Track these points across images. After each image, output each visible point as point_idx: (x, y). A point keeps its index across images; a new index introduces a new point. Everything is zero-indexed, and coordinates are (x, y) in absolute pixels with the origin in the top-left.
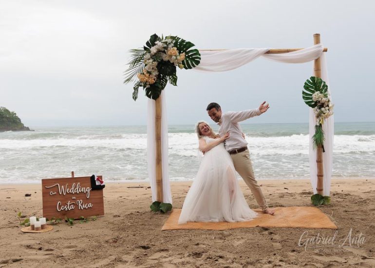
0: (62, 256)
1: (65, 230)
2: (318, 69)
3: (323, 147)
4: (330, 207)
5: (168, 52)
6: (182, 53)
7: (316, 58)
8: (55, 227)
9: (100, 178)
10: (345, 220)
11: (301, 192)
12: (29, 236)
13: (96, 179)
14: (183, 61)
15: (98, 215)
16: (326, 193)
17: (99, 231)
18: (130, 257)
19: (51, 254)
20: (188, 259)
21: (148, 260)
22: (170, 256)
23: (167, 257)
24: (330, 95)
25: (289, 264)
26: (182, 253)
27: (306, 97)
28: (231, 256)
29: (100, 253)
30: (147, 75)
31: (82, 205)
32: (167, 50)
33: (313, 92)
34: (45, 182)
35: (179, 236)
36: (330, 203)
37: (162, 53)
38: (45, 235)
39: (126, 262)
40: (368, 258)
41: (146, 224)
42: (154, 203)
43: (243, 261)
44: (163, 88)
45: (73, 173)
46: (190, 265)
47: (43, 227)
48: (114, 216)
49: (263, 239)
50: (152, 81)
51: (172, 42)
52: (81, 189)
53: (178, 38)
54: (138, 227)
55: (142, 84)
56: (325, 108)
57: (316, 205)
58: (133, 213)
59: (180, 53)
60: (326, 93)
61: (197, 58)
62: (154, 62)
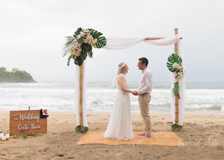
1: (21, 142)
2: (176, 49)
3: (179, 96)
4: (182, 132)
6: (96, 39)
7: (176, 43)
9: (45, 111)
13: (43, 112)
14: (96, 44)
15: (43, 133)
16: (180, 123)
17: (39, 144)
24: (183, 65)
27: (169, 66)
30: (75, 51)
31: (34, 126)
32: (86, 37)
33: (173, 63)
34: (11, 112)
37: (84, 39)
42: (78, 127)
44: (85, 59)
45: (29, 108)
47: (7, 140)
48: (53, 134)
50: (78, 55)
51: (89, 32)
52: (33, 117)
53: (93, 30)
54: (63, 141)
55: (72, 57)
56: (180, 72)
57: (174, 131)
58: (65, 132)
59: (94, 38)
60: (181, 64)
61: (104, 42)
62: (79, 44)
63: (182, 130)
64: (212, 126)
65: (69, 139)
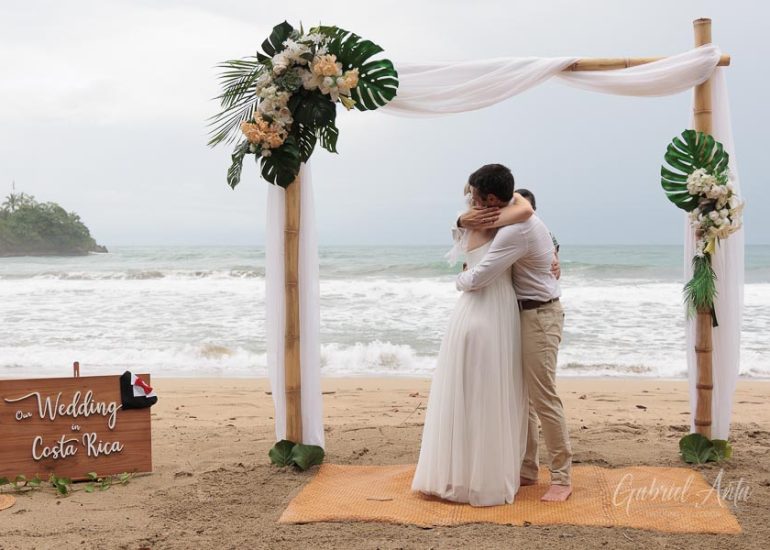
1: (40, 510)
2: (703, 111)
3: (712, 313)
4: (726, 470)
5: (313, 66)
6: (352, 69)
7: (700, 81)
8: (20, 500)
9: (144, 379)
13: (132, 383)
14: (353, 91)
15: (135, 470)
16: (719, 431)
17: (120, 517)
24: (733, 179)
27: (670, 182)
30: (264, 125)
31: (96, 444)
32: (311, 61)
33: (690, 170)
34: (3, 386)
36: (730, 456)
37: (300, 70)
42: (280, 445)
44: (305, 159)
45: (76, 365)
48: (177, 475)
50: (275, 139)
51: (324, 41)
52: (95, 407)
53: (341, 31)
54: (220, 507)
55: (252, 148)
56: (718, 211)
57: (690, 463)
58: (226, 467)
59: (345, 69)
60: (723, 173)
61: (390, 81)
62: (279, 93)
63: (727, 459)
65: (244, 499)
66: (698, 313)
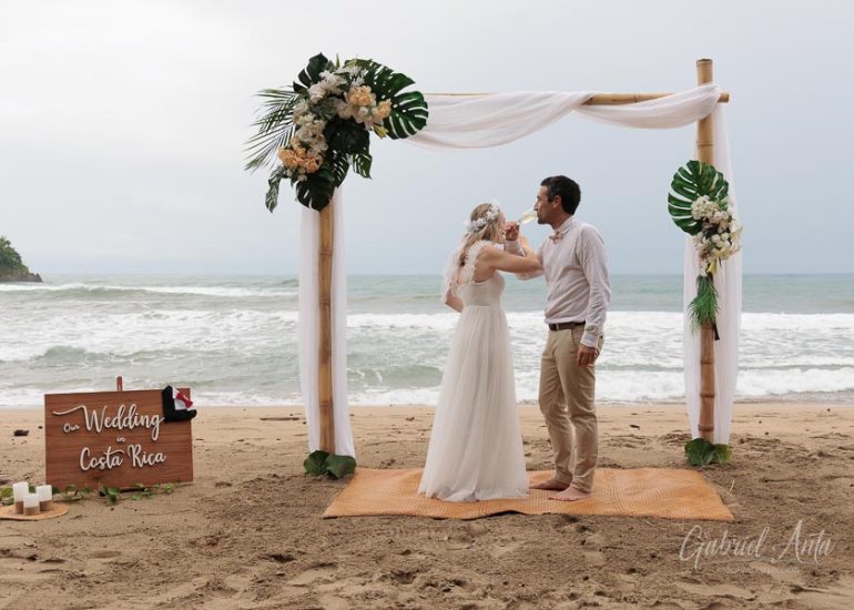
0: (83, 576)
1: (96, 515)
2: (705, 143)
3: (714, 328)
4: (728, 470)
5: (349, 97)
6: (385, 100)
7: (702, 117)
8: (74, 507)
9: (185, 394)
10: (762, 502)
11: (665, 434)
12: (10, 528)
13: (174, 397)
14: (386, 120)
15: (179, 481)
16: (720, 436)
17: (178, 519)
18: (244, 579)
19: (57, 570)
20: (379, 587)
21: (284, 588)
22: (338, 579)
23: (332, 582)
24: (732, 205)
25: (618, 601)
26: (366, 573)
27: (676, 208)
28: (484, 581)
29: (172, 570)
30: (301, 151)
31: (140, 456)
32: (348, 91)
33: (694, 197)
34: (51, 400)
35: (365, 533)
36: (731, 459)
37: (336, 99)
38: (46, 525)
39: (234, 591)
40: (806, 591)
41: (291, 502)
42: (313, 456)
43: (510, 594)
44: (338, 183)
45: (119, 380)
46: (383, 600)
47: (43, 507)
48: (218, 485)
49: (562, 544)
50: (312, 165)
52: (139, 419)
53: (375, 63)
54: (271, 509)
55: (288, 173)
56: (720, 235)
57: (695, 465)
58: (263, 478)
59: (379, 99)
60: (723, 201)
61: (420, 112)
62: (316, 121)
63: (727, 461)
64: (842, 445)
66: (703, 328)
